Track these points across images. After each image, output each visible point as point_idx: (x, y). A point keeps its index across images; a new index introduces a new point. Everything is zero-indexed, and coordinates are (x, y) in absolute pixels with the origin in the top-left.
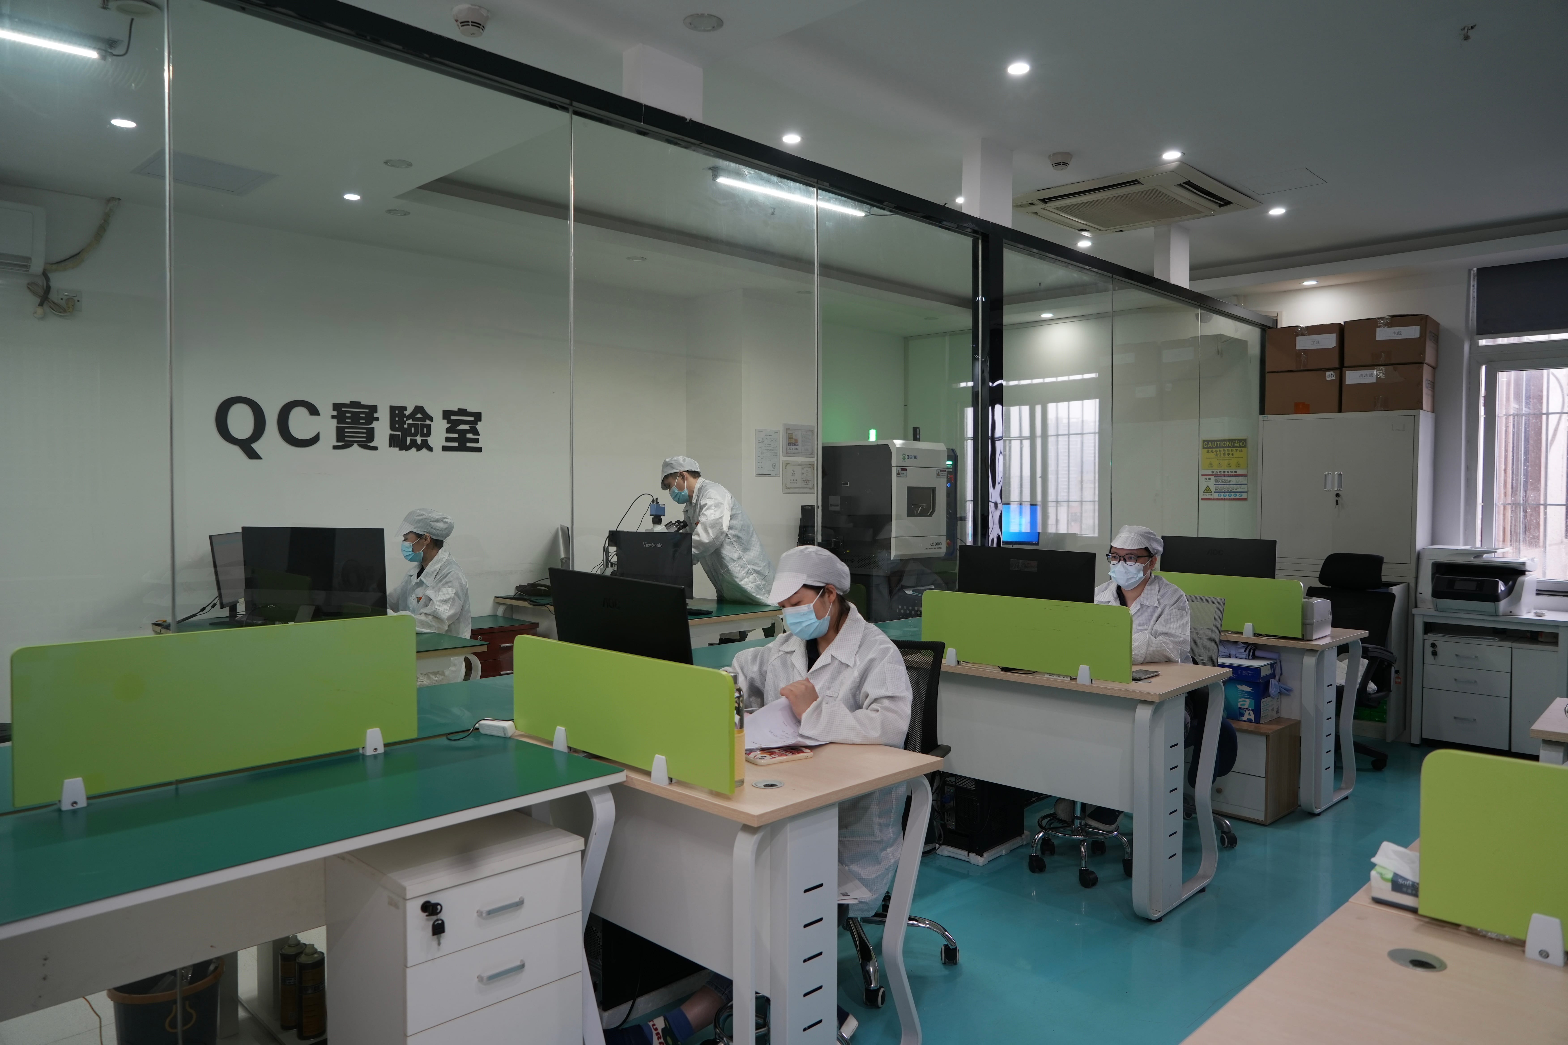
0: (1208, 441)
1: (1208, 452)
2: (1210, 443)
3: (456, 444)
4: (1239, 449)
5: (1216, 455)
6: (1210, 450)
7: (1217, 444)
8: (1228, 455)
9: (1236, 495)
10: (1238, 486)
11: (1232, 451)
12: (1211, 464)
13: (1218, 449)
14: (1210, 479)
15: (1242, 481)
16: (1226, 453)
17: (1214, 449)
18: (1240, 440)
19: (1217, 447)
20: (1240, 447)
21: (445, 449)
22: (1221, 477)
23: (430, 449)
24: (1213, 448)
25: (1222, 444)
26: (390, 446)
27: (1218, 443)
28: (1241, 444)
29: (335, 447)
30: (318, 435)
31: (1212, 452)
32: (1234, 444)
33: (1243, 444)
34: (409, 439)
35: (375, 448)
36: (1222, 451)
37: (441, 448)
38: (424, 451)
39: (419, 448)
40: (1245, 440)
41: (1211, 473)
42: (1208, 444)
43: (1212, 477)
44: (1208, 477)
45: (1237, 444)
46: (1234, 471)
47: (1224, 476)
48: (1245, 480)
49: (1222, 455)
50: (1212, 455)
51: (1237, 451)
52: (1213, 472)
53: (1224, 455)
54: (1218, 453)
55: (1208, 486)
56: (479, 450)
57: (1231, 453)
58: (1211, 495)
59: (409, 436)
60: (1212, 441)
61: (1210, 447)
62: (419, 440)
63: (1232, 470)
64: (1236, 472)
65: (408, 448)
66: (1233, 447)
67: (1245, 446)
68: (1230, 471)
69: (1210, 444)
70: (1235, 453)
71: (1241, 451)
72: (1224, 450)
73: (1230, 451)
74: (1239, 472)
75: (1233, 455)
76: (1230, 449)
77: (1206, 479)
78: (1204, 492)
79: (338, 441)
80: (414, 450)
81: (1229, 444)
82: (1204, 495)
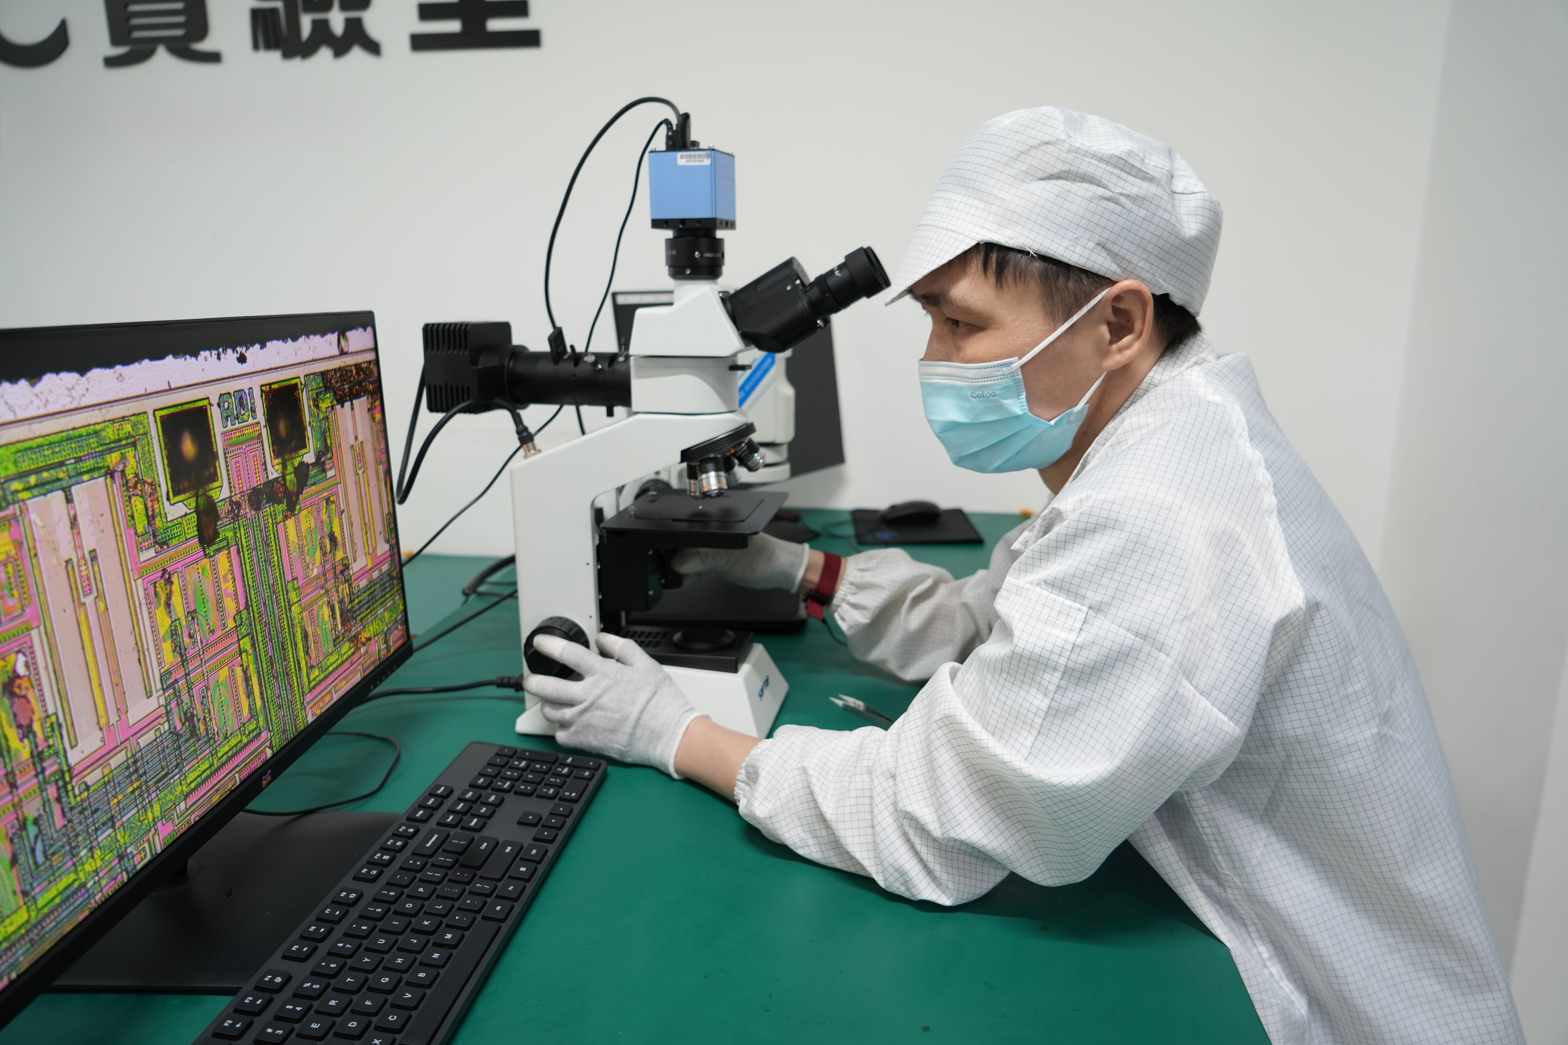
3: (453, 26)
21: (420, 43)
23: (373, 48)
26: (256, 46)
29: (111, 62)
30: (62, 29)
34: (306, 23)
35: (214, 57)
37: (406, 43)
38: (357, 54)
39: (340, 48)
56: (531, 39)
59: (308, 9)
62: (337, 20)
65: (306, 50)
79: (115, 41)
80: (325, 54)
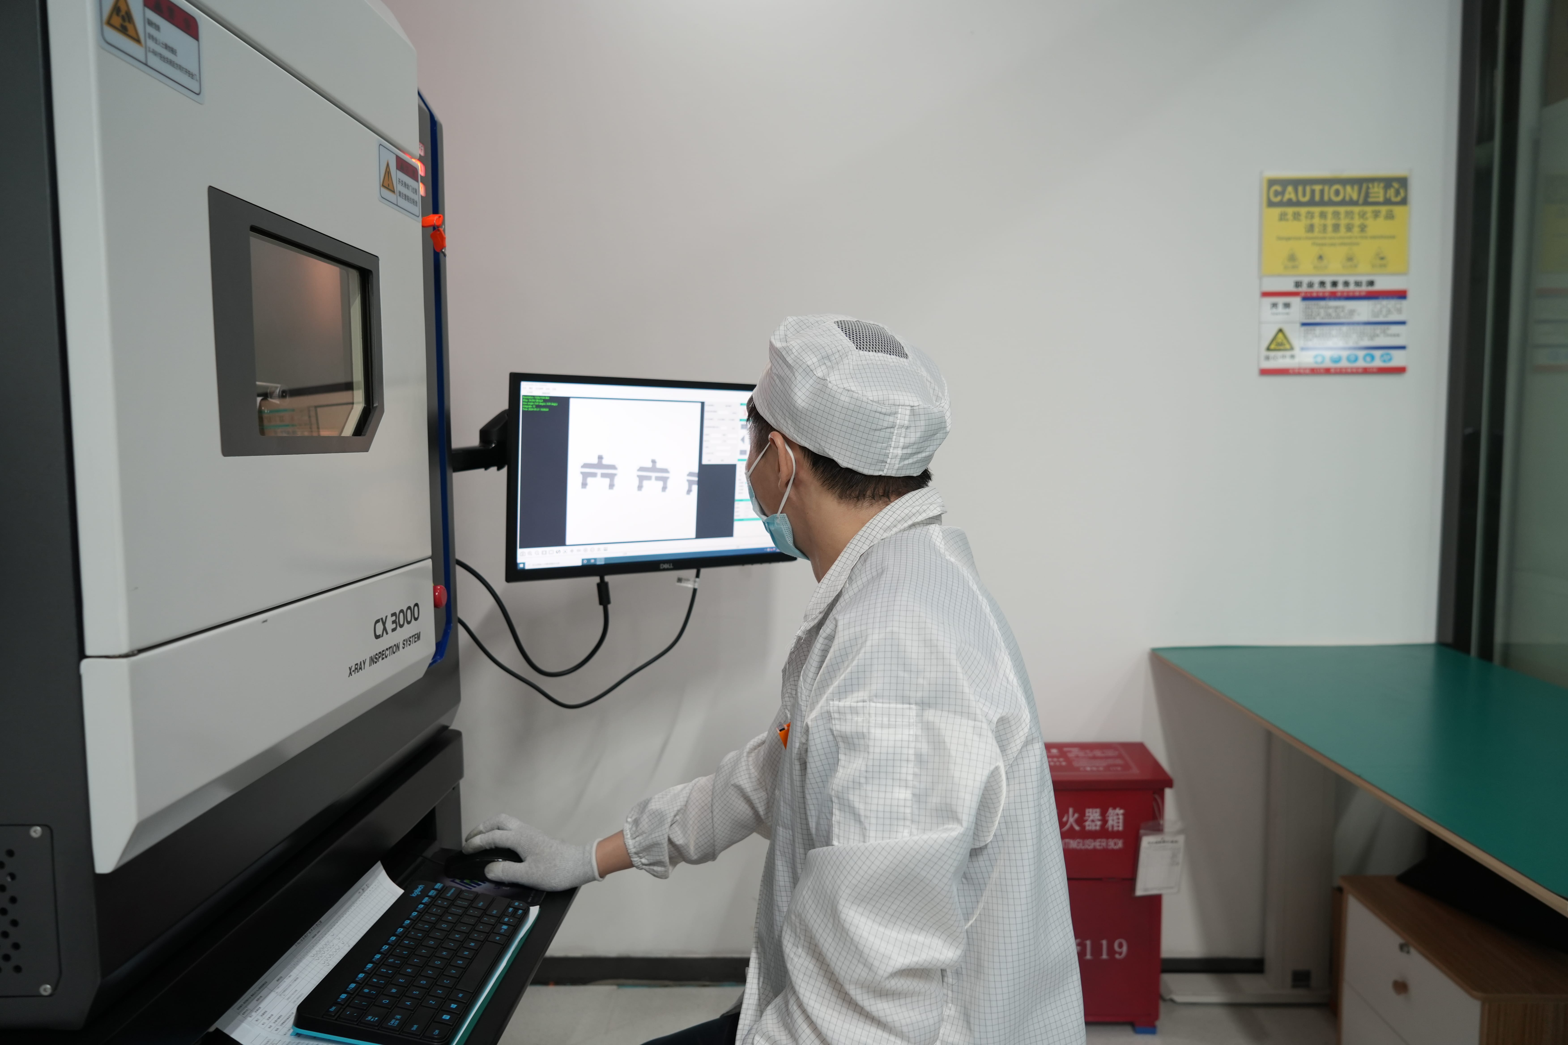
0: (1285, 183)
1: (1283, 217)
2: (1290, 189)
4: (1384, 209)
5: (1311, 228)
6: (1290, 210)
7: (1313, 192)
8: (1349, 228)
9: (1373, 358)
10: (1378, 329)
11: (1363, 215)
12: (1292, 258)
13: (1317, 210)
14: (1287, 305)
15: (1389, 312)
16: (1343, 222)
17: (1303, 210)
18: (1388, 182)
19: (1312, 203)
20: (1387, 202)
22: (1323, 298)
24: (1298, 204)
25: (1330, 193)
27: (1318, 188)
28: (1391, 193)
31: (1296, 216)
32: (1367, 195)
33: (1397, 193)
36: (1330, 216)
40: (1403, 182)
41: (1291, 288)
42: (1283, 193)
43: (1296, 301)
44: (1281, 300)
45: (1377, 192)
46: (1364, 279)
47: (1334, 296)
48: (1399, 311)
49: (1330, 229)
50: (1298, 228)
51: (1376, 215)
52: (1298, 284)
53: (1336, 227)
54: (1317, 221)
55: (1280, 331)
57: (1357, 222)
58: (1293, 357)
60: (1296, 183)
61: (1290, 203)
63: (1359, 279)
64: (1371, 283)
66: (1366, 203)
67: (1404, 202)
68: (1352, 280)
69: (1290, 194)
70: (1370, 222)
71: (1390, 216)
72: (1336, 214)
73: (1356, 217)
74: (1382, 284)
75: (1363, 228)
76: (1356, 209)
77: (1275, 305)
78: (1268, 349)
81: (1352, 192)
82: (1267, 358)
